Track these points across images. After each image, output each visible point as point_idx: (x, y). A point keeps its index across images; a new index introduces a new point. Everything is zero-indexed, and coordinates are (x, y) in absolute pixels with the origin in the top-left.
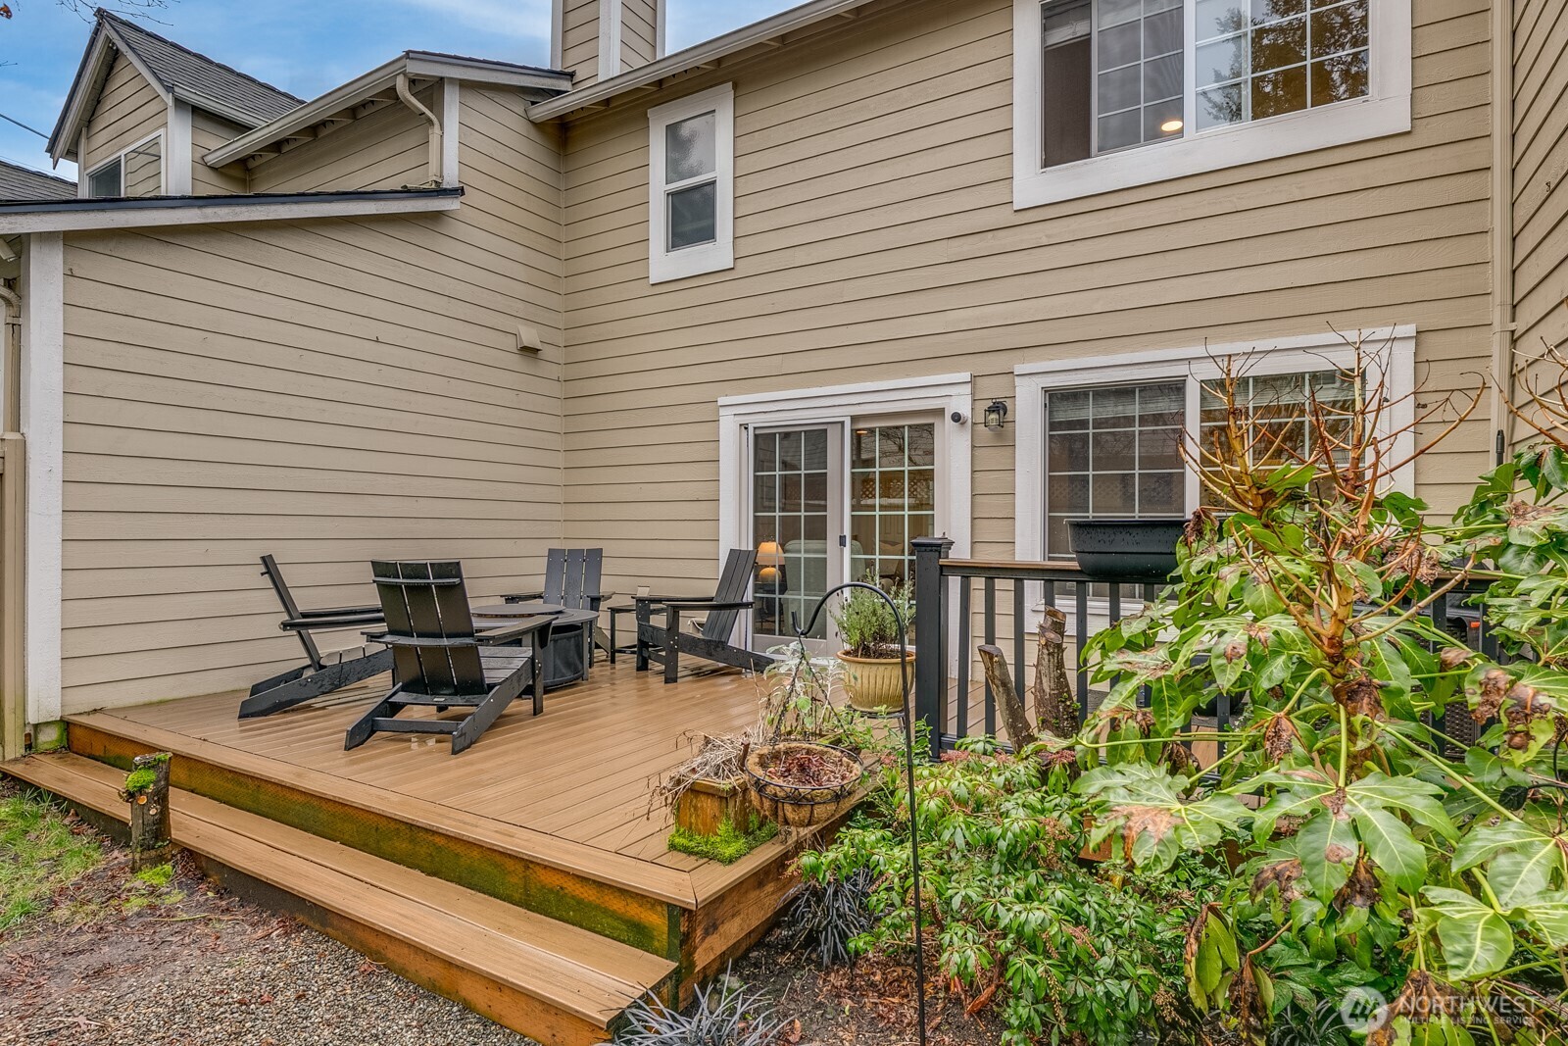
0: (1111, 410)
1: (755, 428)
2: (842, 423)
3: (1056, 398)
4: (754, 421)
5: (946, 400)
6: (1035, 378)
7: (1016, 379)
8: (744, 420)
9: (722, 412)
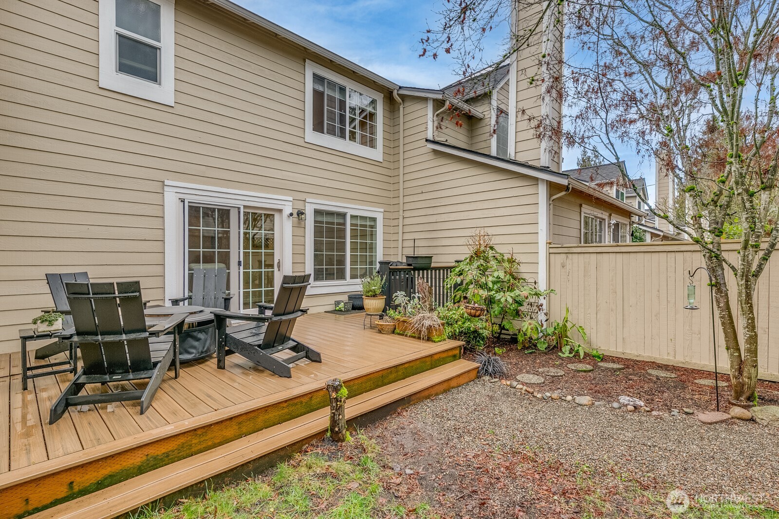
0: (330, 219)
1: (189, 202)
2: (239, 208)
3: (317, 212)
4: (188, 198)
5: (284, 206)
6: (312, 205)
7: (306, 203)
8: (182, 196)
9: (166, 188)
